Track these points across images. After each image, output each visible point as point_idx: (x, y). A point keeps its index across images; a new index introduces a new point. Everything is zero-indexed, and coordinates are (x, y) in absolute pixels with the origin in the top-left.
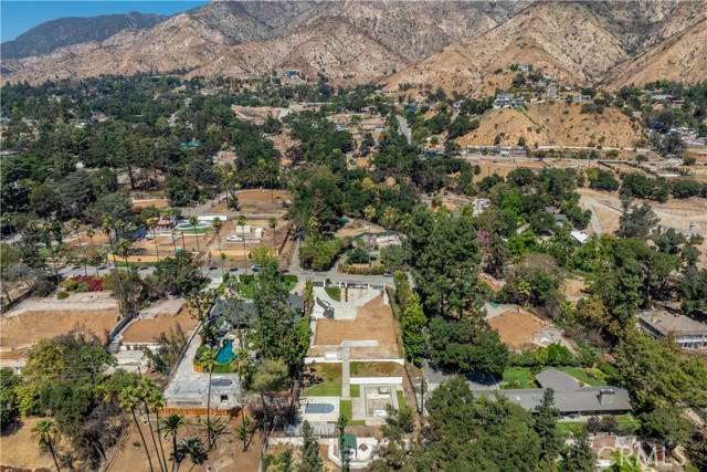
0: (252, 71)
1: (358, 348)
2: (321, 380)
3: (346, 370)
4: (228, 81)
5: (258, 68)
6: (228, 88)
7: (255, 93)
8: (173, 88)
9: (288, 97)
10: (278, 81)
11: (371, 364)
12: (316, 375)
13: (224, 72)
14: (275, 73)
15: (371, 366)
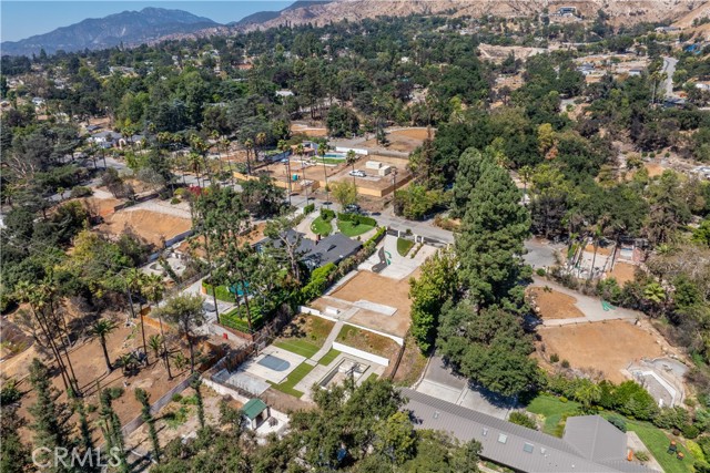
0: (523, 9)
1: (368, 312)
2: (304, 334)
3: (336, 331)
4: (492, 20)
5: (531, 6)
6: (490, 28)
7: (516, 33)
8: (436, 27)
9: (551, 37)
10: (546, 20)
11: (363, 333)
12: (303, 327)
13: (492, 11)
14: (546, 11)
15: (363, 335)
